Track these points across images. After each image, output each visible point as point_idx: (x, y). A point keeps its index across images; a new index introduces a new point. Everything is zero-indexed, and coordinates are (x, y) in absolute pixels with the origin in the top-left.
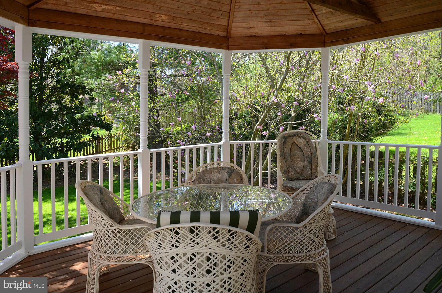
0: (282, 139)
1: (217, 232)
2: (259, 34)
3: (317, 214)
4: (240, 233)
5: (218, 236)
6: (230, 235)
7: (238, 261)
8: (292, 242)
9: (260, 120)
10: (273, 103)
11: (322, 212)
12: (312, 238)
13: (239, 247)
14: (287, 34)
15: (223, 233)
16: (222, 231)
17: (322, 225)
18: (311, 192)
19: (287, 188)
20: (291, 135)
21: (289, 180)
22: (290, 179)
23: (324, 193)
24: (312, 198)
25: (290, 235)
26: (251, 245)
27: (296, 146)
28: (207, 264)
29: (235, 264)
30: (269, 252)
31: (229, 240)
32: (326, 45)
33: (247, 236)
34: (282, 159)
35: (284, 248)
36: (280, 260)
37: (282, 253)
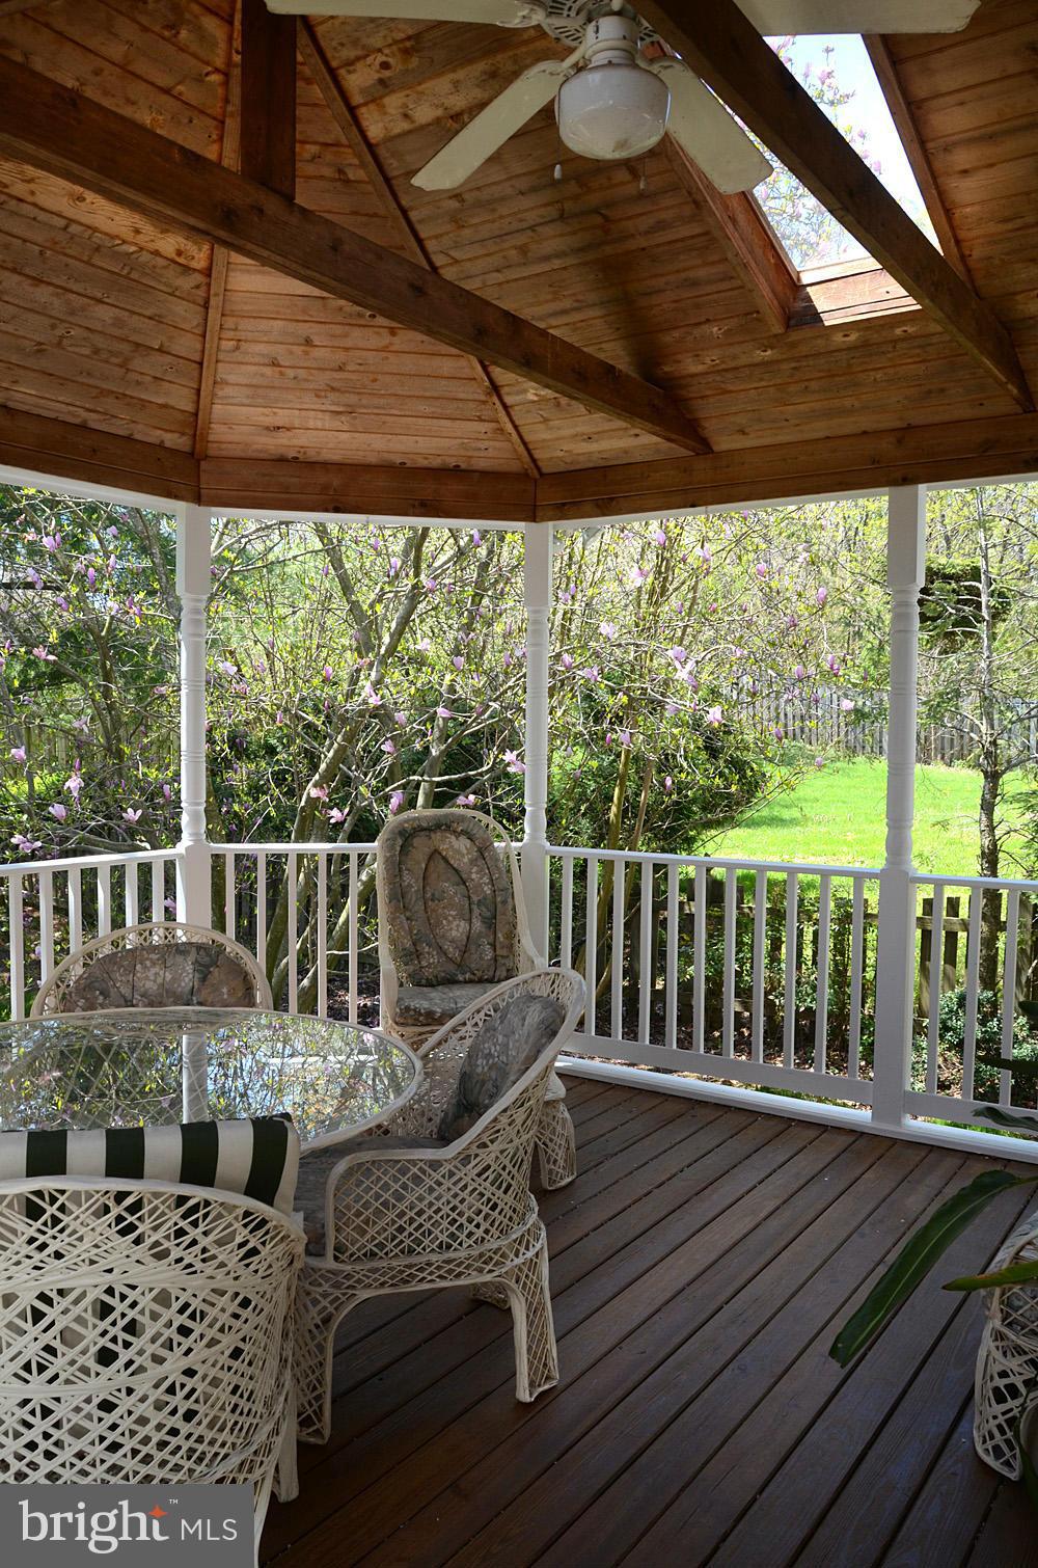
0: (394, 840)
1: (135, 1208)
2: (312, 456)
3: (505, 1111)
4: (222, 1204)
5: (137, 1223)
6: (184, 1217)
7: (219, 1306)
8: (420, 1213)
9: (323, 766)
10: (367, 709)
11: (520, 1103)
12: (488, 1194)
13: (221, 1258)
14: (408, 465)
15: (156, 1208)
16: (150, 1202)
17: (521, 1148)
18: (485, 1033)
19: (412, 1013)
20: (425, 825)
21: (419, 985)
22: (424, 982)
23: (528, 1036)
24: (490, 1054)
25: (413, 1189)
26: (264, 1243)
27: (442, 864)
28: (99, 1330)
29: (207, 1321)
30: (343, 1253)
31: (180, 1233)
32: (539, 514)
33: (247, 1214)
34: (397, 909)
35: (394, 1238)
36: (382, 1279)
37: (386, 1254)
